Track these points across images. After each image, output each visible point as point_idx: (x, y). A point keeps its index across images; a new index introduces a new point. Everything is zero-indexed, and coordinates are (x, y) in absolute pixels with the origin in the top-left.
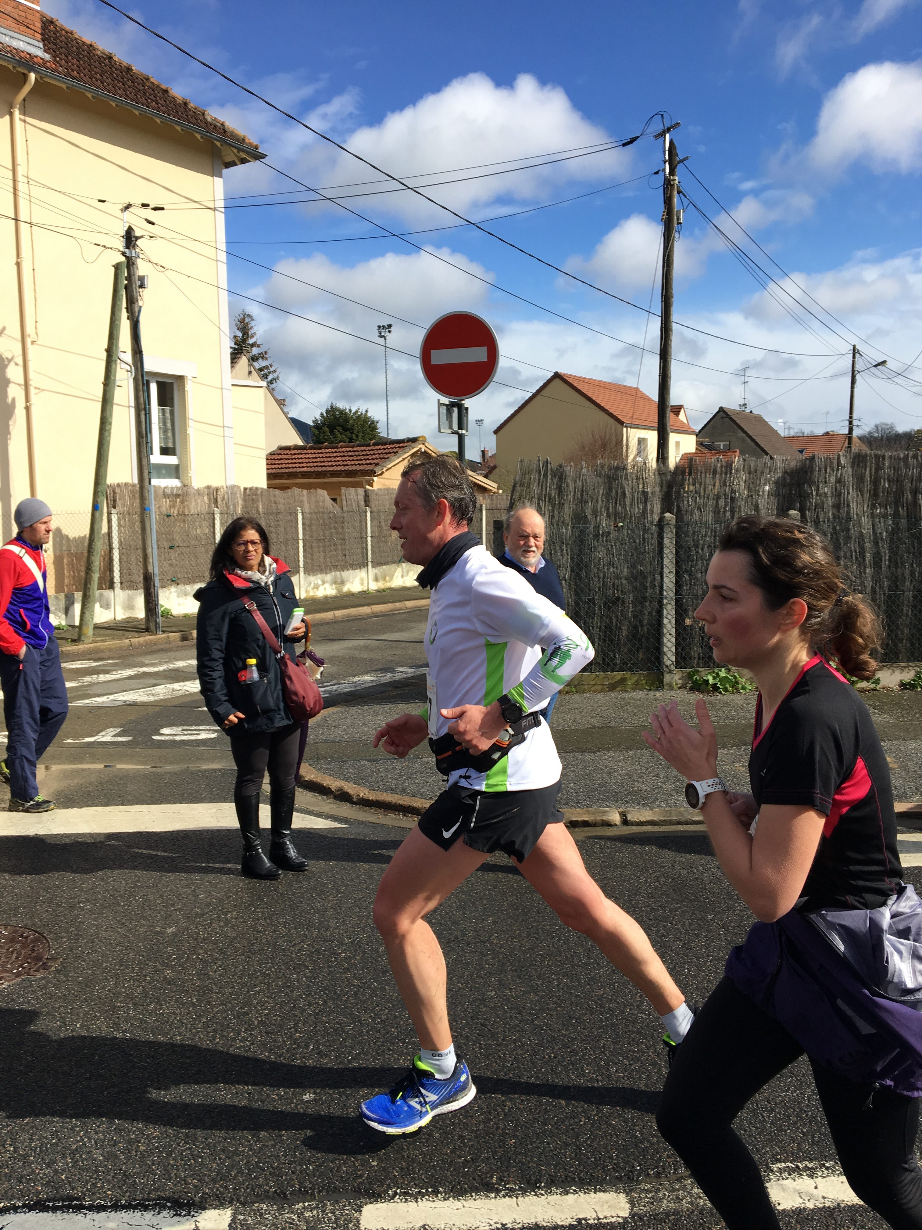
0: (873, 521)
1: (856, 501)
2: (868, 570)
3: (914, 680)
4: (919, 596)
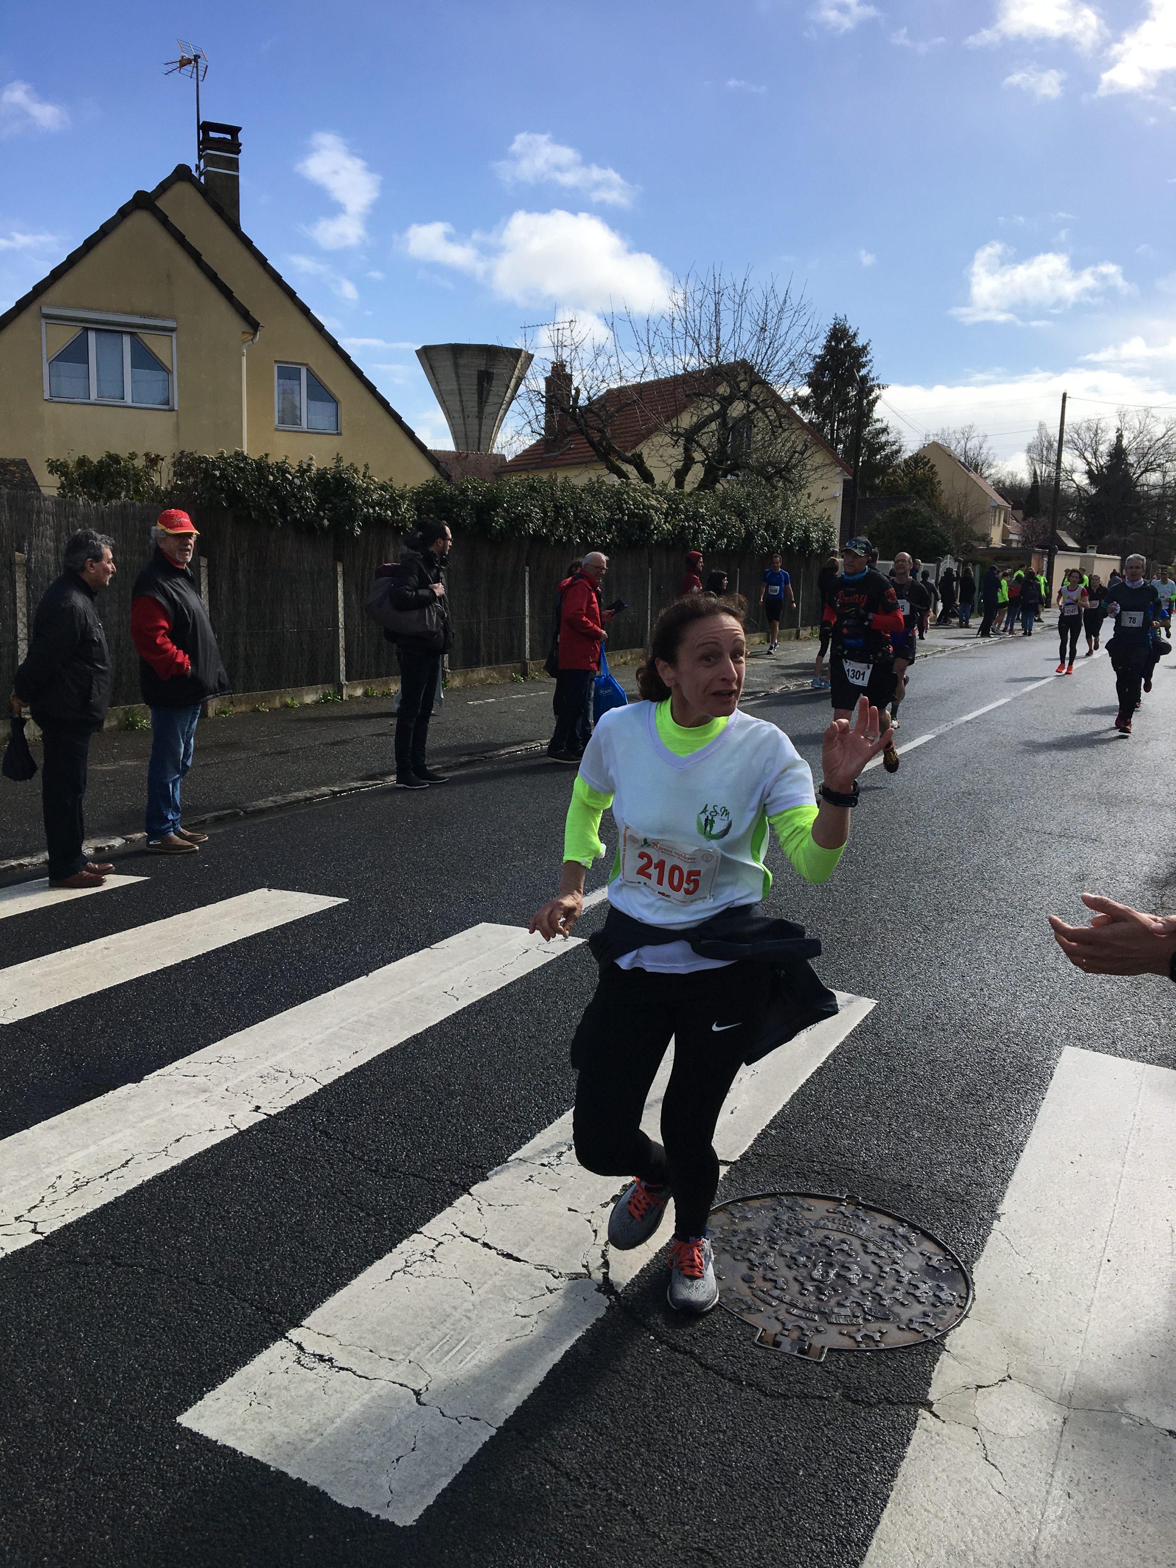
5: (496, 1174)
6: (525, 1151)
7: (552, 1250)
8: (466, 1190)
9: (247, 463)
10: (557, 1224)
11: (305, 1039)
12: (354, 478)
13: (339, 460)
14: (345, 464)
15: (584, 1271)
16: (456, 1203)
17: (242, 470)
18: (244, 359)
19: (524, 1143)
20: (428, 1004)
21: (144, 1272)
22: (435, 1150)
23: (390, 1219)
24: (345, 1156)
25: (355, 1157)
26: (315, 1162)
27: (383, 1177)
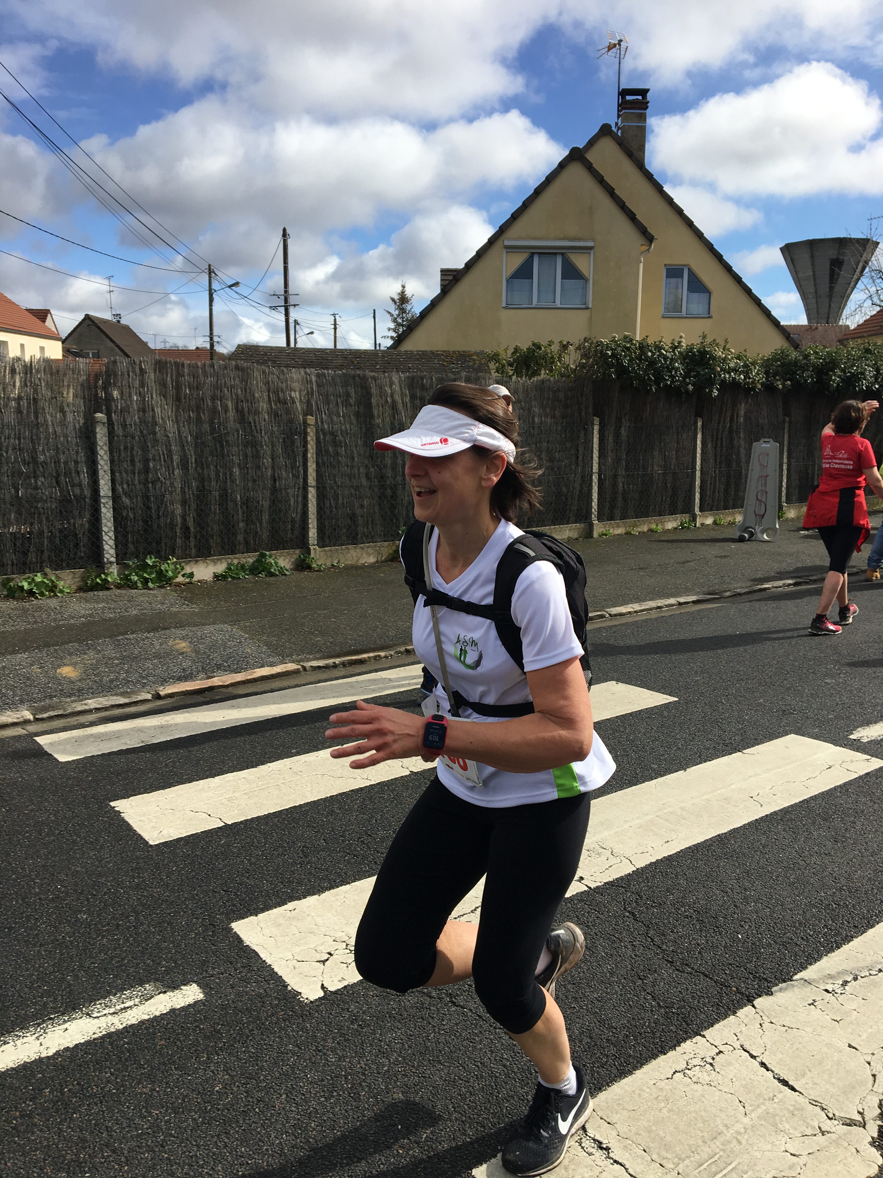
0: (178, 425)
1: (161, 406)
2: (177, 472)
3: (225, 572)
4: (224, 496)
5: (781, 990)
6: (811, 972)
7: (828, 1086)
8: (750, 1000)
9: (632, 344)
10: (836, 1059)
12: (715, 350)
13: (704, 337)
14: (709, 339)
15: (859, 1118)
16: (741, 1013)
17: (628, 349)
18: (641, 265)
19: (811, 964)
20: (735, 806)
21: (471, 1016)
22: (726, 953)
23: (678, 1014)
24: (647, 941)
25: (654, 944)
26: (621, 941)
27: (677, 970)
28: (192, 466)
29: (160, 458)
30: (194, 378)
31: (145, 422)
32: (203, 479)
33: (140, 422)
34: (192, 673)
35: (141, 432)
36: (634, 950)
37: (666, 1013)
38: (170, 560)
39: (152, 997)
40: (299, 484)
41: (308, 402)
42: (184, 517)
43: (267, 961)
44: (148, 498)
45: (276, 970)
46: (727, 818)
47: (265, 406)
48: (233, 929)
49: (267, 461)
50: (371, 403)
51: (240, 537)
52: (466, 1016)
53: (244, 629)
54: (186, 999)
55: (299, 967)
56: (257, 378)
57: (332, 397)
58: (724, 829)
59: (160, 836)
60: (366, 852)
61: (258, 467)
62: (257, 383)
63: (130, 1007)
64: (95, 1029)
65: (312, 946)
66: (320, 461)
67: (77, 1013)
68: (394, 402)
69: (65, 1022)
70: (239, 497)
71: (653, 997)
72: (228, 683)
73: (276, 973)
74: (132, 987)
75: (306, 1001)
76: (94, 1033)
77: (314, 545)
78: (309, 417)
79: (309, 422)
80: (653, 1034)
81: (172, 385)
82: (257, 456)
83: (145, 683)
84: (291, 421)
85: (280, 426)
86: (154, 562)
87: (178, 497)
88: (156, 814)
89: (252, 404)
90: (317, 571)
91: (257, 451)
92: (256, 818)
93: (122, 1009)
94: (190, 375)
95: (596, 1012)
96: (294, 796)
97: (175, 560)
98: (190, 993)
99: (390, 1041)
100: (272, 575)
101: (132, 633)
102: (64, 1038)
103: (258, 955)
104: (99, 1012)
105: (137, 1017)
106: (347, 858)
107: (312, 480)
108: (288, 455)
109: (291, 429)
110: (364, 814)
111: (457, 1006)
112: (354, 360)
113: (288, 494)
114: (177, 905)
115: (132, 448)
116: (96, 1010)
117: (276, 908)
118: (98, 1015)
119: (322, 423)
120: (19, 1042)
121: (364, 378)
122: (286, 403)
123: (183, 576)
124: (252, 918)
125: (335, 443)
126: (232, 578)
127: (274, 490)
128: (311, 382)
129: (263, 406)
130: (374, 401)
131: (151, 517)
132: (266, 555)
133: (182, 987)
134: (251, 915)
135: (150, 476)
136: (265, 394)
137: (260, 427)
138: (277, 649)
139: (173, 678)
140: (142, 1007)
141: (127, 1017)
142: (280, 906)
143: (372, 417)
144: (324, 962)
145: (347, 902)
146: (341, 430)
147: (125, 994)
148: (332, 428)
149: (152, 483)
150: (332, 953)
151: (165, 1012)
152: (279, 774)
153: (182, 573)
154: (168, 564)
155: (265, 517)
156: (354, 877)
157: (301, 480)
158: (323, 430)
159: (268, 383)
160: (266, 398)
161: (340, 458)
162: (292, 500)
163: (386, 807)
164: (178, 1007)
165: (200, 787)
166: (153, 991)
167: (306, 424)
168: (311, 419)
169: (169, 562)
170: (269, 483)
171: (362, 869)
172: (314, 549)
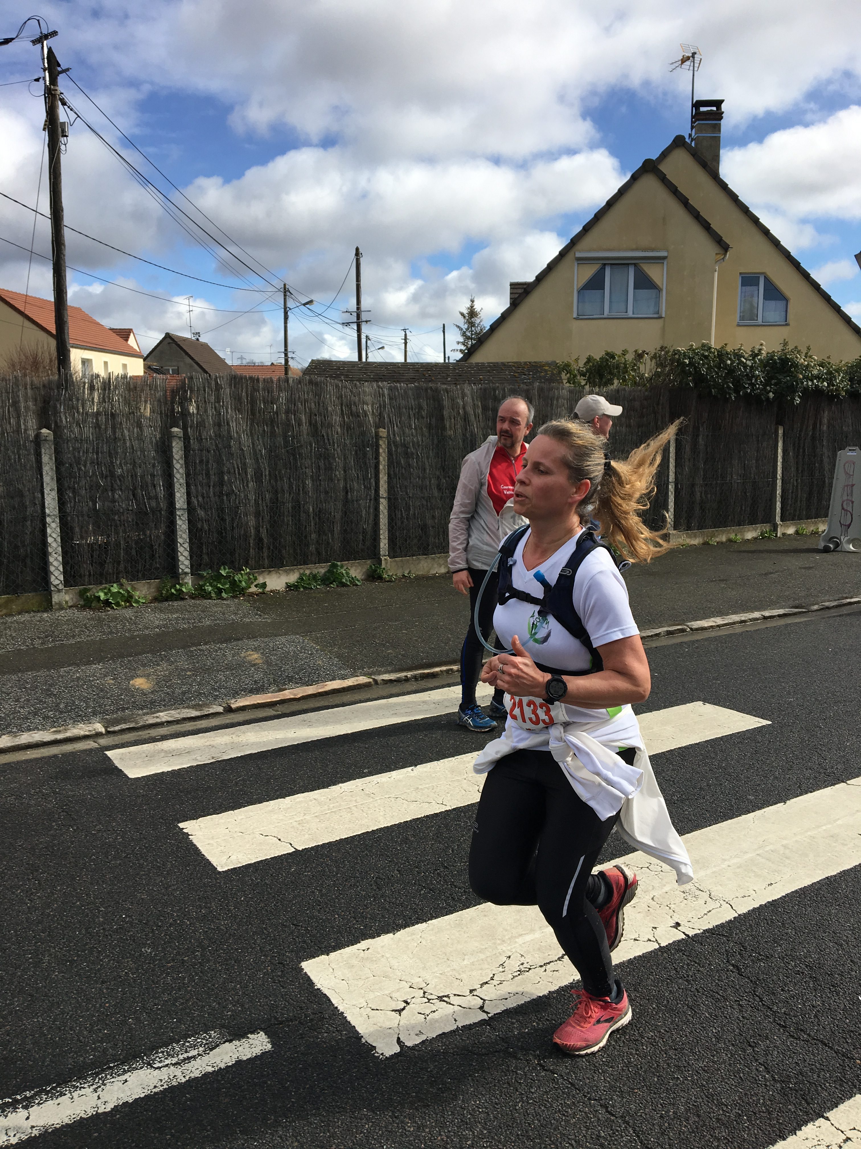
0: (253, 439)
1: (236, 420)
2: (251, 484)
3: (297, 582)
4: (297, 507)
9: (710, 352)
11: (724, 860)
12: (797, 358)
13: (785, 344)
14: (790, 347)
17: (706, 357)
18: (716, 274)
20: (843, 844)
21: (562, 1084)
22: (846, 1018)
23: (796, 1091)
24: (755, 1000)
25: (763, 1005)
26: (726, 1000)
27: (791, 1036)
28: (265, 480)
29: (235, 471)
30: (268, 392)
31: (220, 436)
32: (276, 491)
33: (216, 436)
34: (264, 686)
35: (216, 445)
36: (741, 1011)
37: (782, 1088)
38: (243, 570)
39: (218, 1046)
40: (370, 496)
41: (380, 414)
42: (257, 529)
43: (339, 1008)
44: (222, 510)
45: (349, 1018)
46: (834, 857)
47: (338, 419)
48: (303, 969)
49: (339, 473)
50: (443, 415)
51: (312, 548)
52: (557, 1083)
53: (316, 641)
54: (253, 1050)
55: (374, 1017)
56: (330, 392)
57: (404, 410)
58: (833, 872)
59: (229, 861)
60: (443, 886)
61: (331, 479)
62: (330, 397)
63: (194, 1057)
64: (155, 1082)
65: (387, 992)
66: (392, 473)
67: (138, 1062)
68: (465, 412)
69: (125, 1072)
70: (311, 509)
71: (766, 1068)
72: (299, 696)
73: (349, 1022)
74: (197, 1034)
75: (381, 1056)
76: (155, 1087)
77: (386, 556)
78: (381, 429)
79: (381, 434)
80: (769, 1113)
81: (247, 399)
82: (329, 468)
83: (217, 695)
84: (363, 434)
85: (352, 439)
86: (228, 573)
87: (252, 509)
88: (226, 838)
89: (325, 417)
90: (388, 581)
91: (330, 464)
92: (327, 843)
93: (185, 1059)
94: (264, 390)
95: (703, 1085)
96: (367, 820)
97: (248, 570)
98: (257, 1042)
99: (473, 1110)
100: (344, 585)
101: (206, 644)
102: (124, 1091)
103: (329, 1000)
104: (160, 1062)
105: (201, 1069)
106: (422, 892)
107: (383, 491)
108: (361, 467)
109: (363, 442)
110: (440, 843)
111: (546, 1070)
112: (425, 373)
113: (359, 505)
114: (245, 940)
115: (208, 462)
116: (157, 1059)
117: (348, 946)
118: (160, 1065)
119: (394, 435)
120: (75, 1094)
121: (436, 391)
122: (359, 416)
123: (256, 586)
124: (323, 957)
125: (407, 455)
126: (304, 588)
127: (346, 501)
128: (383, 395)
129: (336, 419)
130: (446, 413)
131: (225, 529)
132: (337, 566)
133: (249, 1035)
134: (322, 954)
135: (225, 488)
136: (338, 408)
137: (333, 440)
138: (348, 662)
139: (244, 690)
140: (206, 1058)
141: (190, 1069)
142: (353, 945)
143: (444, 428)
144: (400, 1011)
145: (424, 942)
146: (413, 442)
147: (189, 1042)
148: (404, 440)
149: (227, 495)
150: (409, 1001)
151: (230, 1064)
152: (351, 796)
153: (255, 583)
154: (242, 574)
155: (337, 528)
156: (431, 914)
157: (373, 492)
158: (394, 442)
159: (342, 397)
160: (339, 412)
161: (412, 470)
162: (364, 512)
163: (463, 836)
164: (245, 1058)
165: (270, 808)
166: (218, 1038)
167: (377, 436)
168: (383, 432)
169: (243, 572)
170: (341, 495)
171: (438, 905)
172: (385, 559)
